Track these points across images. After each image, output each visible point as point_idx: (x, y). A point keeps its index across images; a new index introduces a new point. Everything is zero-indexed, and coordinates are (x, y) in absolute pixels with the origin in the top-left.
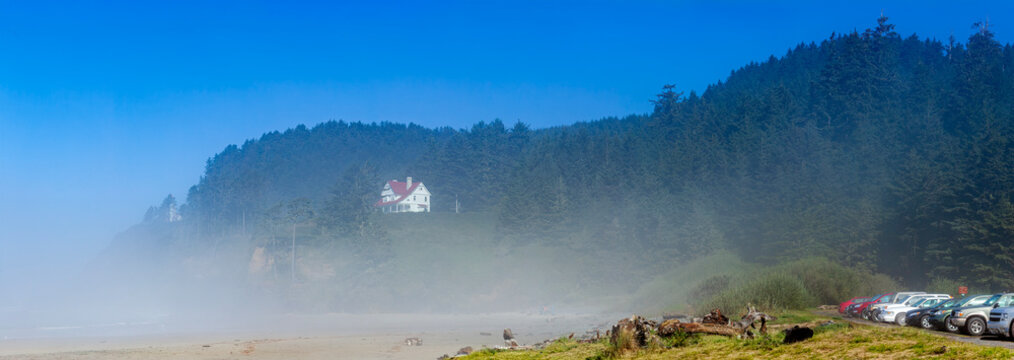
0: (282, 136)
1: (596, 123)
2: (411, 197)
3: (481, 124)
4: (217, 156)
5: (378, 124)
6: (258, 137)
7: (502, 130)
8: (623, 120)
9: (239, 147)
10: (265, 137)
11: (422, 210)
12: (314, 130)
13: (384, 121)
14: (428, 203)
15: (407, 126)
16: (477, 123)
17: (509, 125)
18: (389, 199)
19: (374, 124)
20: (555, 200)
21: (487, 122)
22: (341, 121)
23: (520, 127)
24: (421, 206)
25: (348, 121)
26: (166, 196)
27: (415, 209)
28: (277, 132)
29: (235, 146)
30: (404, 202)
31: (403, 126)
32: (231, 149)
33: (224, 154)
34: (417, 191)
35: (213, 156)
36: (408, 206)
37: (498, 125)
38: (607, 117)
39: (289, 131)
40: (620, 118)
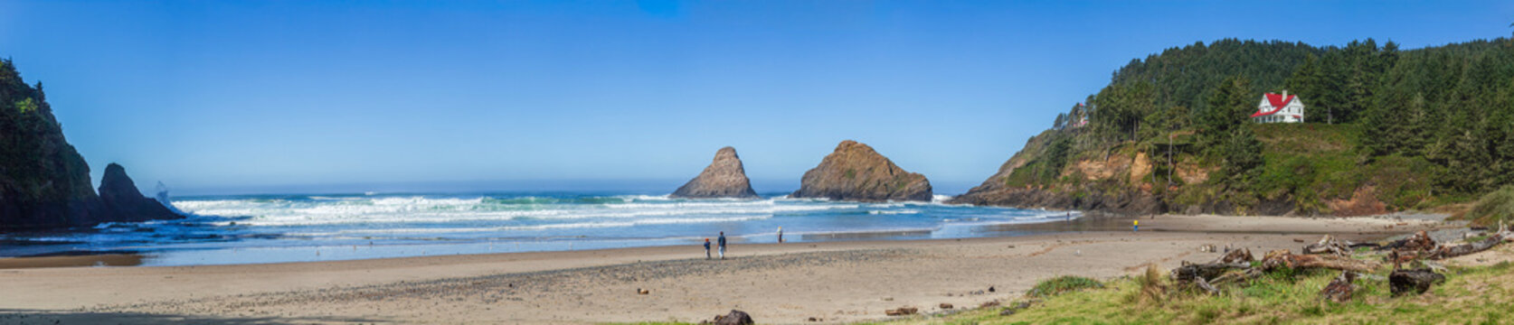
0: (1181, 51)
1: (1467, 44)
2: (1285, 109)
3: (1355, 43)
4: (1122, 69)
5: (1269, 42)
6: (1160, 53)
7: (1375, 49)
8: (1491, 43)
9: (1143, 61)
10: (1166, 53)
11: (1296, 120)
12: (1211, 47)
13: (1275, 39)
14: (1301, 115)
15: (1296, 44)
16: (1351, 41)
17: (1381, 44)
18: (1266, 110)
19: (1265, 42)
20: (1413, 113)
21: (1361, 41)
22: (1236, 40)
23: (1390, 46)
24: (1295, 117)
25: (1242, 39)
26: (1075, 104)
27: (1289, 119)
28: (1177, 48)
29: (1139, 60)
30: (1280, 113)
31: (1292, 45)
32: (1135, 64)
33: (1128, 67)
34: (1292, 103)
35: (1118, 69)
36: (1283, 117)
37: (1371, 43)
38: (1477, 40)
39: (1188, 47)
40: (1489, 40)
